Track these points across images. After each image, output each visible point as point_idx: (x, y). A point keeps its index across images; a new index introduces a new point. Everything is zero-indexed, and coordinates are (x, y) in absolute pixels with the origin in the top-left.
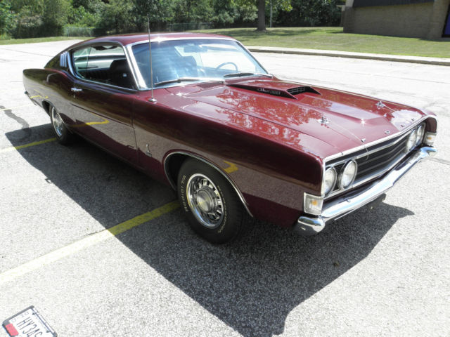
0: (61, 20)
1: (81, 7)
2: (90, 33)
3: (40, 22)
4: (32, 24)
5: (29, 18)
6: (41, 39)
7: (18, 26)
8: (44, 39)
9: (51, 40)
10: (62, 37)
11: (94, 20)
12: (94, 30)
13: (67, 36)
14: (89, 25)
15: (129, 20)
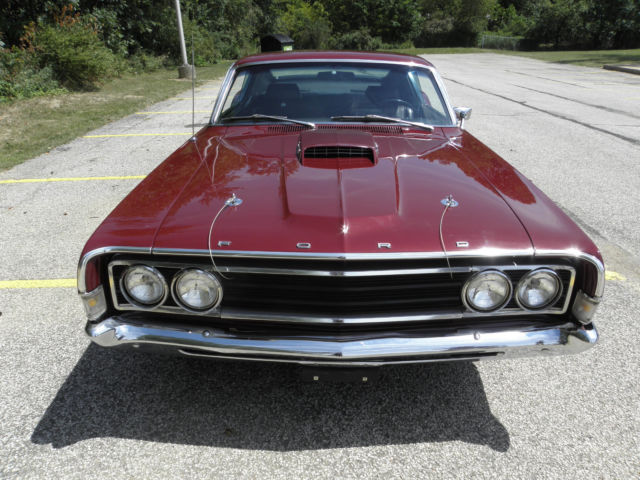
0: (478, 26)
1: (512, 8)
2: (514, 45)
3: (450, 27)
4: (440, 29)
5: (438, 22)
6: (444, 49)
7: (423, 31)
8: (449, 49)
9: (457, 52)
10: (473, 49)
11: (525, 26)
12: (521, 40)
13: (481, 47)
14: (516, 34)
15: (579, 28)
